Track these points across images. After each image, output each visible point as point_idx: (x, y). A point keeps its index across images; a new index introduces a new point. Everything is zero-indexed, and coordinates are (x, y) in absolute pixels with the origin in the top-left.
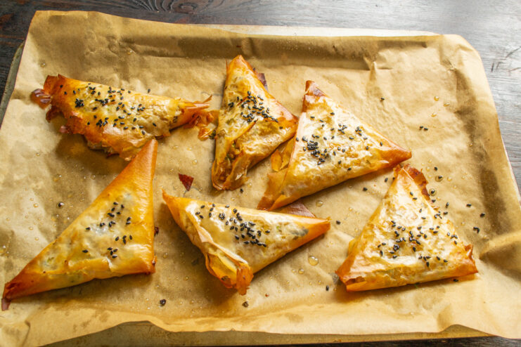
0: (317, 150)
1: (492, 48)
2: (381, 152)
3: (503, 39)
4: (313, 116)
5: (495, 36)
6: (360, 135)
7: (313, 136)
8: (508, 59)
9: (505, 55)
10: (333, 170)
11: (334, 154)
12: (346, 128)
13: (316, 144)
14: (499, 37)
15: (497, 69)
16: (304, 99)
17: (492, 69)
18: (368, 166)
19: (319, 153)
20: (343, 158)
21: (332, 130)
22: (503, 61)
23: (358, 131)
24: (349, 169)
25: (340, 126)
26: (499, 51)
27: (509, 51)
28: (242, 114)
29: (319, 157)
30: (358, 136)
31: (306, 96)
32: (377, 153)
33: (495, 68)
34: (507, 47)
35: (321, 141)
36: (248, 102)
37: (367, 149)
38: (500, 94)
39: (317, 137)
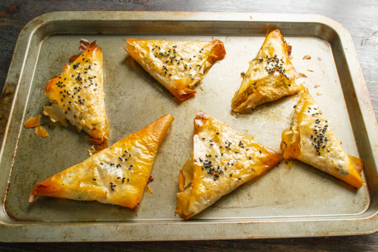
0: (212, 168)
1: (361, 29)
2: (261, 159)
3: (370, 23)
4: (204, 137)
5: (364, 20)
6: (243, 147)
7: (206, 155)
8: (373, 36)
9: (371, 34)
10: (227, 183)
11: (226, 169)
12: (231, 144)
13: (210, 162)
14: (366, 21)
15: (365, 44)
16: (195, 123)
17: (362, 44)
18: (253, 173)
19: (213, 170)
20: (233, 171)
21: (221, 147)
22: (370, 38)
23: (241, 144)
24: (240, 179)
25: (226, 143)
26: (366, 31)
27: (374, 31)
28: (266, 67)
29: (214, 174)
30: (241, 149)
31: (196, 120)
32: (258, 161)
33: (364, 43)
34: (373, 28)
35: (214, 160)
36: (273, 61)
37: (250, 158)
38: (367, 62)
39: (210, 156)
